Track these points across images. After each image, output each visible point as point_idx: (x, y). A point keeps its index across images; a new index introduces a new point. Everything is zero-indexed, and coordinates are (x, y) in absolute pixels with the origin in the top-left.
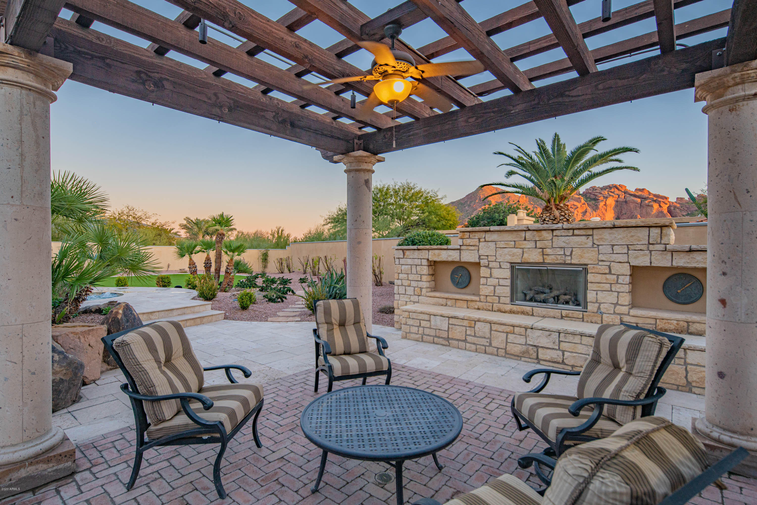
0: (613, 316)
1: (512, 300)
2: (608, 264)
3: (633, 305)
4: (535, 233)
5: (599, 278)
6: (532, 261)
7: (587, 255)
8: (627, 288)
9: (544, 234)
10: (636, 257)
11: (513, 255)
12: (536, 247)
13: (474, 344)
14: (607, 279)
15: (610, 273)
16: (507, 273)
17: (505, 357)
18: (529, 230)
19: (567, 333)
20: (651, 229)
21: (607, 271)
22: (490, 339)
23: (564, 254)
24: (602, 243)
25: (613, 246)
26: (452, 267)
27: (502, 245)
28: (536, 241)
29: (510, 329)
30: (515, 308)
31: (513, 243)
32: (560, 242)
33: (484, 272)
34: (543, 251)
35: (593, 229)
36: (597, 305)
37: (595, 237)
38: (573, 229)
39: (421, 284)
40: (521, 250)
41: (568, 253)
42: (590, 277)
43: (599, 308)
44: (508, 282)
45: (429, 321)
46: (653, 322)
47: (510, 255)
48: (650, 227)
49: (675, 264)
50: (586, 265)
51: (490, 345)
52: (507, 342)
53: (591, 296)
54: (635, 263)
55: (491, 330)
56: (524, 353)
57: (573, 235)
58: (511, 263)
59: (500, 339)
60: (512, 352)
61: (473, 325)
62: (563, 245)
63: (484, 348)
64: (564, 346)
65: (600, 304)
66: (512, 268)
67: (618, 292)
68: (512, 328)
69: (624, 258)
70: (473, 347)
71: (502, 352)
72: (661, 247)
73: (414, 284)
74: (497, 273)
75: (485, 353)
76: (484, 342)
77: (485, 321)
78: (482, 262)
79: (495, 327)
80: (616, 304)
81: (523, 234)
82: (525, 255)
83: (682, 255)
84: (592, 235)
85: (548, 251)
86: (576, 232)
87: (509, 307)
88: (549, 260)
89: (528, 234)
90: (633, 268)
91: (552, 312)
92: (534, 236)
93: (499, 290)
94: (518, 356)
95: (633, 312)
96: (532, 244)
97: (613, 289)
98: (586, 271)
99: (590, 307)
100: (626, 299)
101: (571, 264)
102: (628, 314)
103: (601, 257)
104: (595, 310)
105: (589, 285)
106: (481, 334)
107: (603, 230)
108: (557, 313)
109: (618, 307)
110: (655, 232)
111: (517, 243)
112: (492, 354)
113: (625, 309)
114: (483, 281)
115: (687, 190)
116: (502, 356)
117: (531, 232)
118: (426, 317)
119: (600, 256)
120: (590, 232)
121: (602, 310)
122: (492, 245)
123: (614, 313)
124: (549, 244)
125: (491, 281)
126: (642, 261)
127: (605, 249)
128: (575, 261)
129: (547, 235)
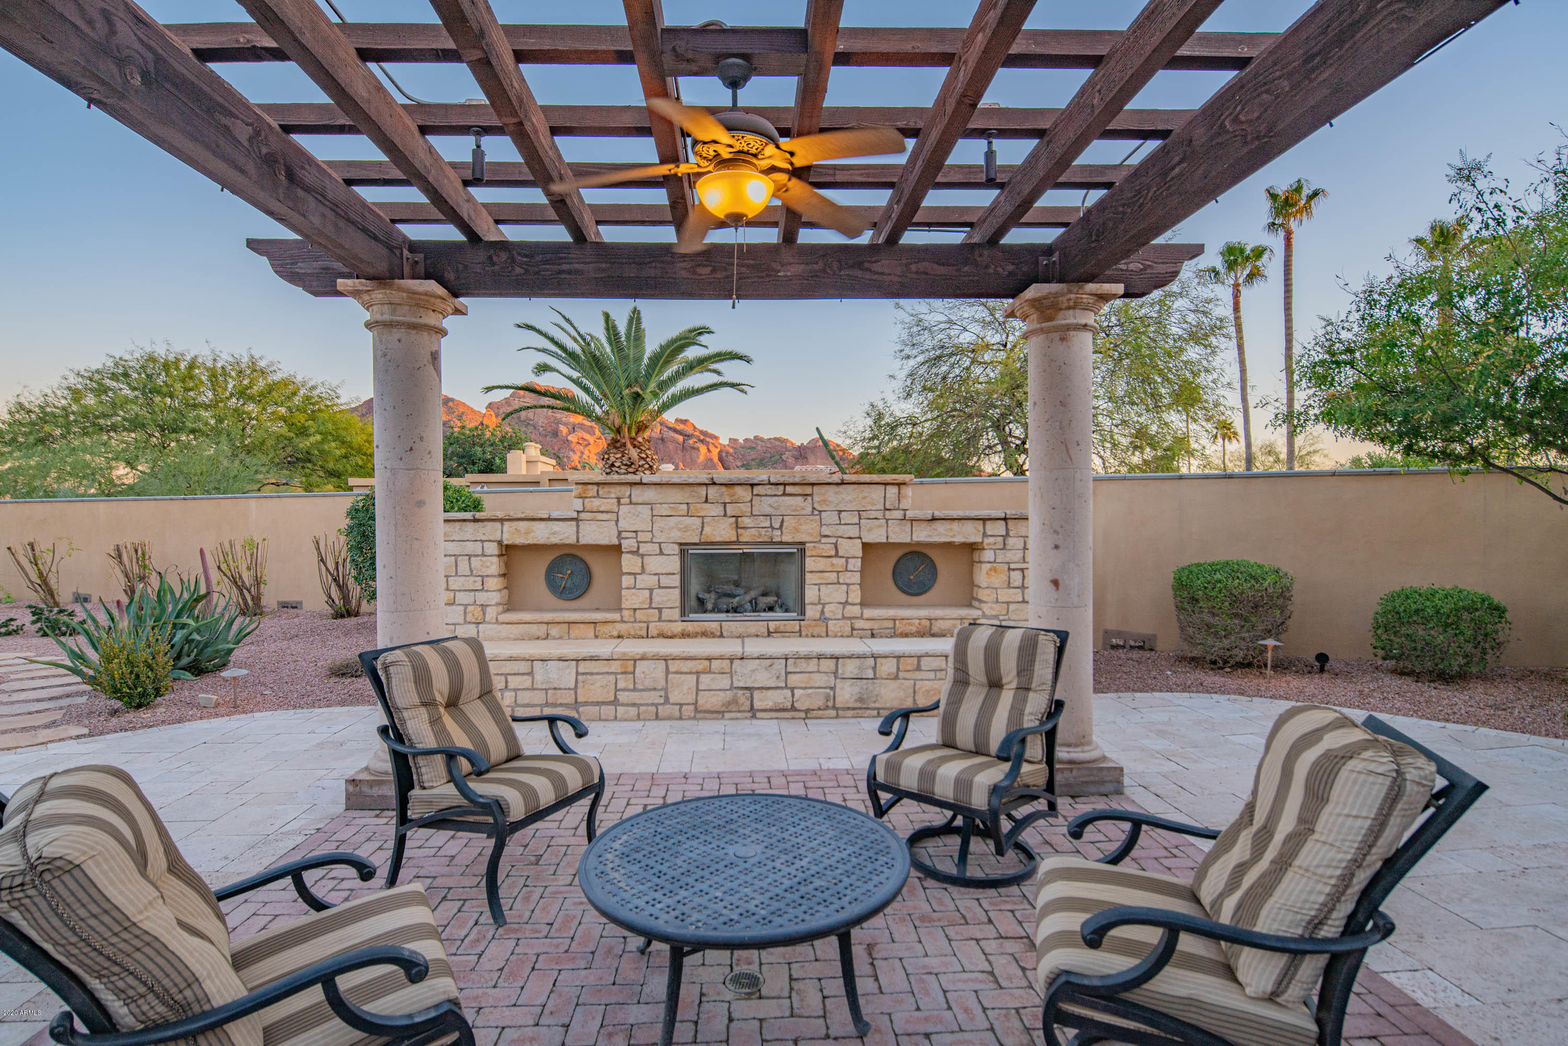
0: (841, 623)
1: (683, 613)
2: (834, 540)
3: (866, 602)
4: (724, 489)
5: (822, 564)
6: (718, 539)
7: (804, 527)
8: (857, 578)
9: (739, 490)
10: (870, 530)
11: (686, 529)
12: (725, 515)
13: (634, 705)
14: (833, 565)
15: (837, 555)
16: (674, 564)
17: (694, 718)
18: (714, 484)
19: (798, 657)
20: (888, 487)
21: (833, 553)
22: (666, 689)
23: (771, 527)
24: (825, 508)
25: (840, 511)
26: (549, 558)
27: (659, 510)
28: (725, 504)
29: (701, 665)
30: (690, 627)
31: (685, 507)
32: (764, 505)
33: (628, 563)
34: (737, 522)
35: (813, 484)
36: (819, 607)
37: (816, 498)
38: (785, 485)
39: (482, 598)
40: (700, 520)
41: (777, 525)
42: (810, 564)
43: (822, 612)
44: (676, 581)
45: (531, 673)
46: (890, 624)
47: (680, 530)
48: (886, 484)
49: (915, 539)
50: (803, 543)
51: (667, 701)
52: (698, 690)
53: (811, 594)
54: (869, 538)
55: (667, 671)
56: (729, 703)
57: (784, 494)
58: (681, 544)
59: (685, 688)
60: (708, 706)
61: (631, 669)
62: (769, 510)
63: (654, 709)
64: (794, 680)
65: (824, 605)
66: (683, 553)
67: (848, 585)
68: (707, 663)
69: (853, 531)
70: (633, 711)
71: (688, 710)
72: (898, 514)
73: (462, 598)
74: (654, 564)
75: (657, 717)
76: (655, 697)
77: (656, 658)
78: (625, 544)
79: (674, 665)
80: (846, 603)
81: (702, 491)
82: (707, 529)
83: (924, 525)
84: (811, 495)
85: (746, 521)
86: (789, 489)
87: (678, 627)
88: (746, 536)
89: (713, 492)
90: (866, 546)
91: (753, 627)
92: (722, 495)
93: (660, 597)
94: (718, 712)
95: (868, 613)
96: (718, 510)
97: (841, 581)
98: (803, 552)
99: (812, 612)
100: (856, 596)
101: (781, 543)
102: (861, 617)
103: (826, 531)
104: (818, 615)
105: (808, 576)
106: (648, 683)
107: (827, 487)
108: (761, 627)
109: (848, 607)
110: (892, 490)
111: (692, 507)
112: (669, 718)
113: (855, 610)
114: (626, 581)
115: (818, 429)
116: (689, 718)
117: (717, 487)
118: (523, 667)
119: (824, 528)
120: (808, 490)
121: (827, 615)
122: (646, 510)
123: (844, 618)
124: (746, 508)
125: (646, 581)
126: (876, 536)
127: (830, 517)
128: (787, 538)
129: (743, 493)
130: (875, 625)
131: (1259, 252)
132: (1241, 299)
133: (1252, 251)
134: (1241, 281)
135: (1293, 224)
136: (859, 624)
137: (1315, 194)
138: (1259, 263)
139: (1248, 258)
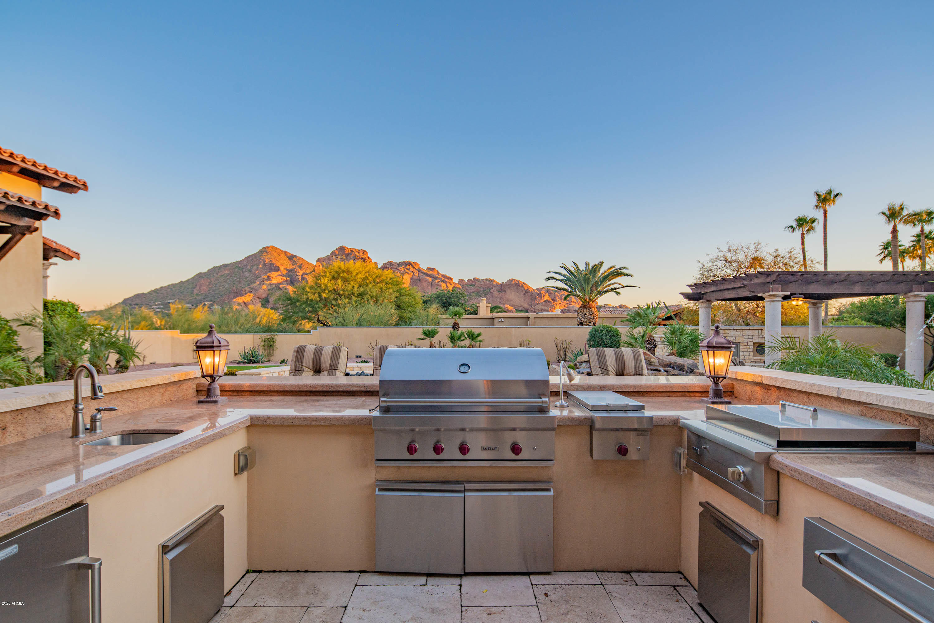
3: (753, 356)
5: (744, 347)
7: (741, 339)
8: (752, 350)
9: (726, 331)
10: (755, 340)
14: (747, 347)
32: (732, 334)
37: (743, 333)
41: (734, 338)
42: (741, 347)
46: (759, 360)
53: (741, 354)
54: (754, 342)
62: (733, 335)
65: (744, 356)
69: (751, 340)
72: (761, 336)
80: (749, 356)
86: (737, 331)
90: (754, 343)
95: (754, 358)
97: (748, 351)
98: (739, 345)
100: (752, 354)
103: (745, 340)
104: (743, 358)
105: (741, 350)
107: (746, 330)
110: (760, 331)
113: (752, 357)
120: (741, 331)
121: (745, 358)
123: (749, 359)
124: (728, 335)
126: (757, 341)
127: (746, 337)
128: (736, 341)
129: (727, 331)
130: (756, 361)
131: (813, 221)
132: (805, 240)
133: (810, 219)
134: (804, 232)
135: (828, 208)
136: (752, 360)
137: (837, 195)
138: (813, 225)
139: (808, 223)
